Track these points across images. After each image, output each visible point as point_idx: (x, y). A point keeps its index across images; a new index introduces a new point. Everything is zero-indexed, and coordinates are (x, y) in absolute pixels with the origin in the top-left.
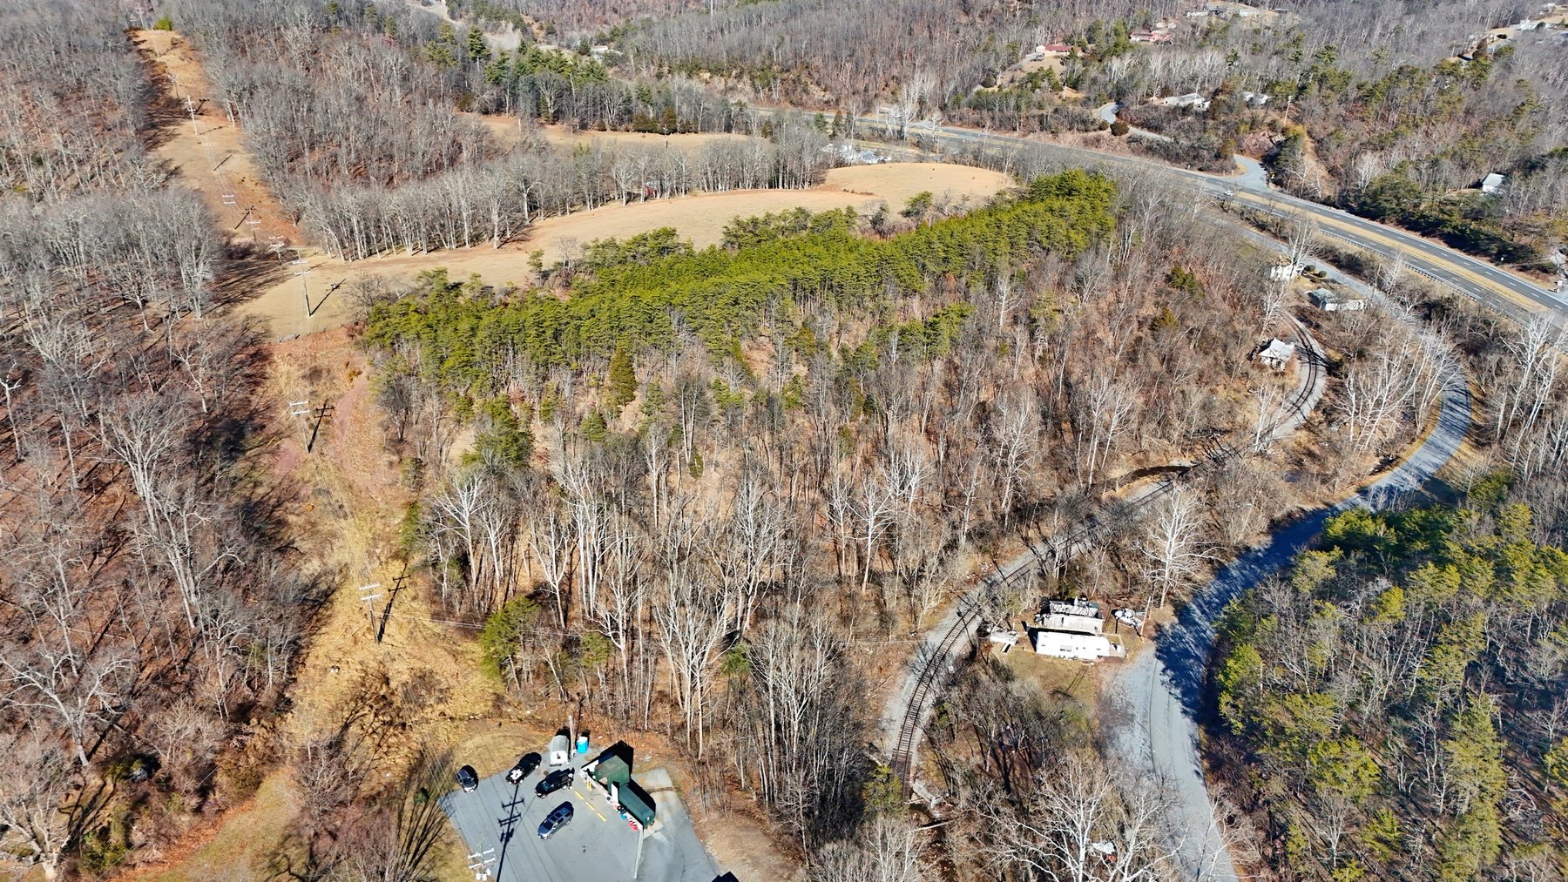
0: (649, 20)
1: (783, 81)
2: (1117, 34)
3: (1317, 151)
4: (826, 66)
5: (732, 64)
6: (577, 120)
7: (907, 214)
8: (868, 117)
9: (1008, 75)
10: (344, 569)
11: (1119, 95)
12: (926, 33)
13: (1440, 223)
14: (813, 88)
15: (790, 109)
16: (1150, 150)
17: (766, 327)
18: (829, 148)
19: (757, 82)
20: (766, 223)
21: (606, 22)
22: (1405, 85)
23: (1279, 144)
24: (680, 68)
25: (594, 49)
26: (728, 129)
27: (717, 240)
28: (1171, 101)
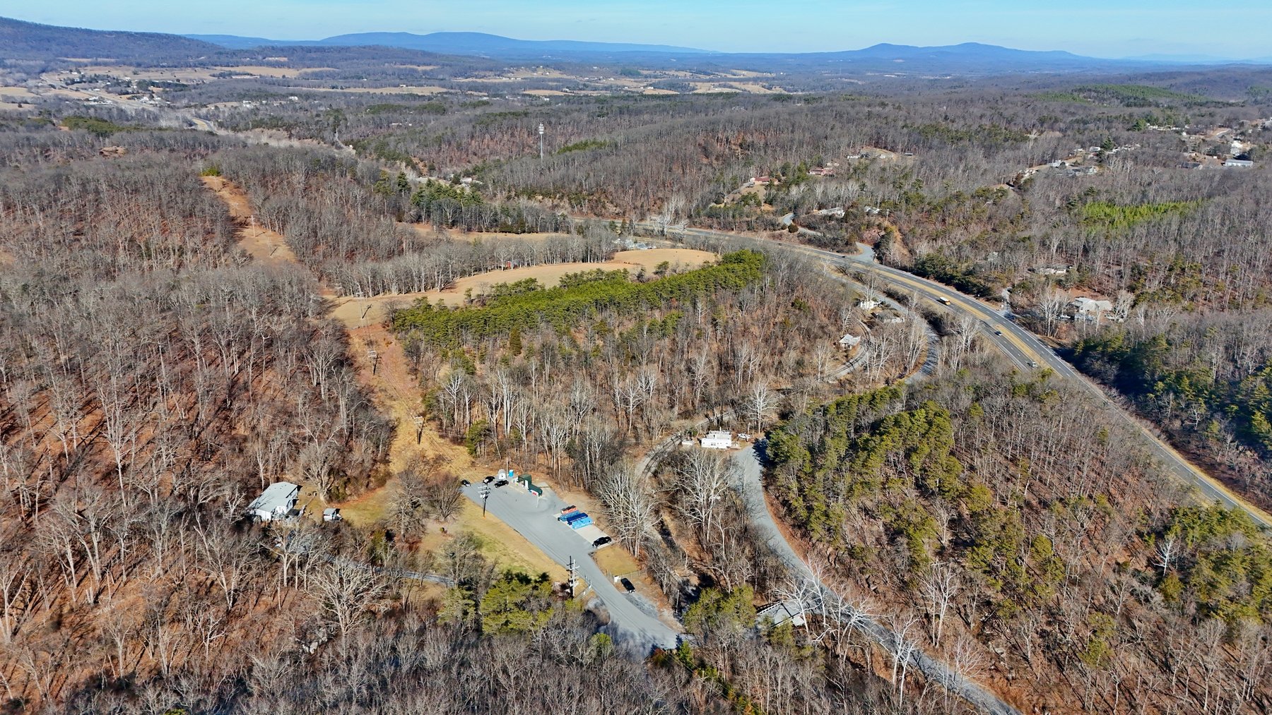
0: (499, 160)
1: (589, 200)
2: (800, 170)
3: (903, 240)
4: (616, 192)
5: (557, 190)
6: (465, 226)
7: (656, 273)
8: (643, 223)
9: (731, 196)
10: (398, 419)
11: (795, 208)
12: (680, 171)
13: (953, 277)
14: (608, 205)
15: (595, 218)
16: (810, 241)
17: (583, 323)
18: (617, 241)
19: (573, 202)
20: (581, 276)
21: (469, 162)
22: (955, 203)
23: (883, 237)
24: (523, 192)
25: (463, 180)
26: (556, 230)
27: (558, 284)
28: (824, 212)
